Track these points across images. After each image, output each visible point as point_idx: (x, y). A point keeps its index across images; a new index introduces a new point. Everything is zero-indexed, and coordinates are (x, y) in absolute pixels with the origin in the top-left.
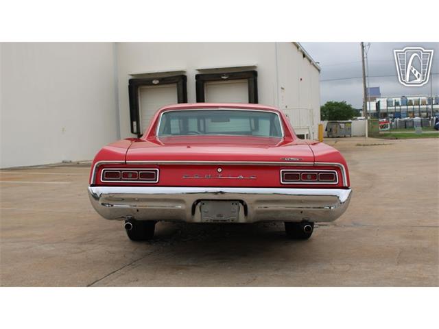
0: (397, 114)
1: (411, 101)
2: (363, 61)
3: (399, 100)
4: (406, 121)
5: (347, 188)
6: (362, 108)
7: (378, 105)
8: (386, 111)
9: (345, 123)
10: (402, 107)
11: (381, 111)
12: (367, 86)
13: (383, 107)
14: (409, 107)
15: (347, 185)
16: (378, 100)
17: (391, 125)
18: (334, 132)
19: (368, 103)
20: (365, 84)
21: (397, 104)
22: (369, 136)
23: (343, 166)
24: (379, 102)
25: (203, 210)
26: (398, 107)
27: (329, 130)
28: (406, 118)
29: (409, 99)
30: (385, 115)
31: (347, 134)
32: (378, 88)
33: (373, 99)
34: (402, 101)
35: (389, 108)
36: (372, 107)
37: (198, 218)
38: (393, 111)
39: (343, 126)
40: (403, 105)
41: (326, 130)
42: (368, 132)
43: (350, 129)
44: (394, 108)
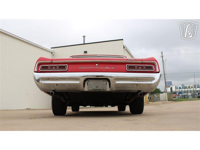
0: (180, 93)
1: (186, 86)
2: (164, 67)
3: (181, 86)
4: (184, 95)
5: (158, 72)
6: (164, 91)
7: (171, 89)
8: (175, 92)
9: (157, 95)
10: (182, 90)
11: (173, 92)
12: (166, 81)
13: (174, 89)
14: (185, 89)
15: (158, 71)
16: (171, 87)
17: (178, 97)
18: (152, 99)
19: (167, 88)
20: (165, 80)
21: (180, 88)
22: (168, 100)
23: (156, 63)
24: (172, 87)
25: (89, 84)
26: (180, 90)
27: (150, 98)
28: (184, 94)
29: (185, 86)
30: (175, 93)
31: (158, 99)
32: (171, 82)
33: (169, 87)
34: (182, 86)
35: (176, 90)
36: (169, 90)
37: (86, 89)
38: (179, 91)
39: (156, 96)
40: (183, 88)
41: (148, 98)
42: (168, 99)
43: (159, 97)
44: (178, 90)
